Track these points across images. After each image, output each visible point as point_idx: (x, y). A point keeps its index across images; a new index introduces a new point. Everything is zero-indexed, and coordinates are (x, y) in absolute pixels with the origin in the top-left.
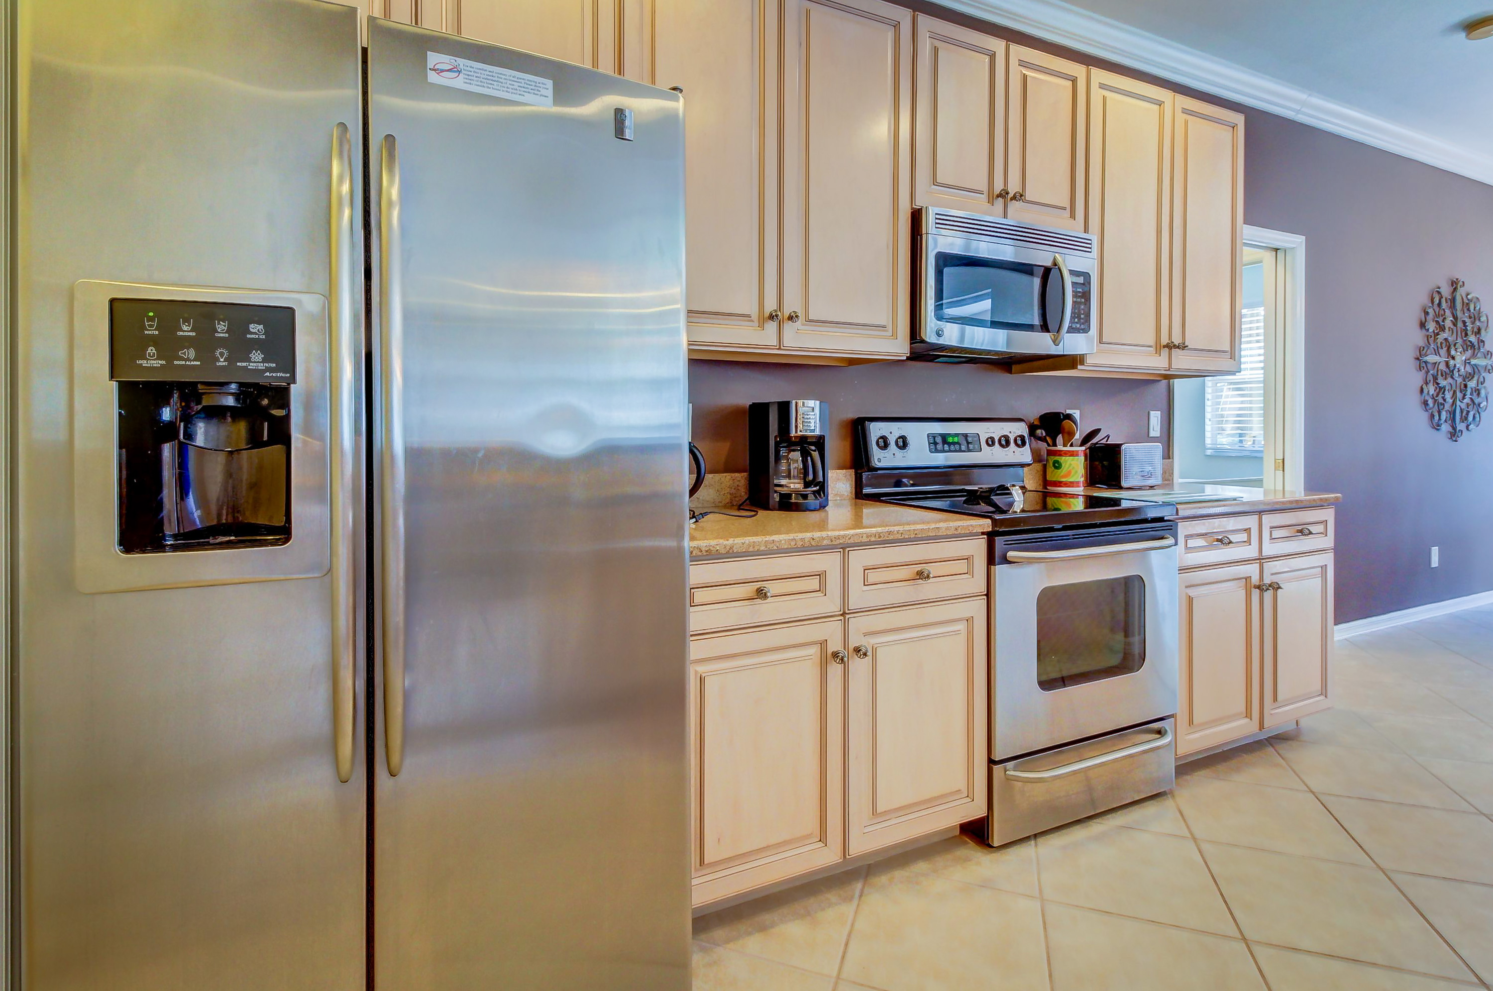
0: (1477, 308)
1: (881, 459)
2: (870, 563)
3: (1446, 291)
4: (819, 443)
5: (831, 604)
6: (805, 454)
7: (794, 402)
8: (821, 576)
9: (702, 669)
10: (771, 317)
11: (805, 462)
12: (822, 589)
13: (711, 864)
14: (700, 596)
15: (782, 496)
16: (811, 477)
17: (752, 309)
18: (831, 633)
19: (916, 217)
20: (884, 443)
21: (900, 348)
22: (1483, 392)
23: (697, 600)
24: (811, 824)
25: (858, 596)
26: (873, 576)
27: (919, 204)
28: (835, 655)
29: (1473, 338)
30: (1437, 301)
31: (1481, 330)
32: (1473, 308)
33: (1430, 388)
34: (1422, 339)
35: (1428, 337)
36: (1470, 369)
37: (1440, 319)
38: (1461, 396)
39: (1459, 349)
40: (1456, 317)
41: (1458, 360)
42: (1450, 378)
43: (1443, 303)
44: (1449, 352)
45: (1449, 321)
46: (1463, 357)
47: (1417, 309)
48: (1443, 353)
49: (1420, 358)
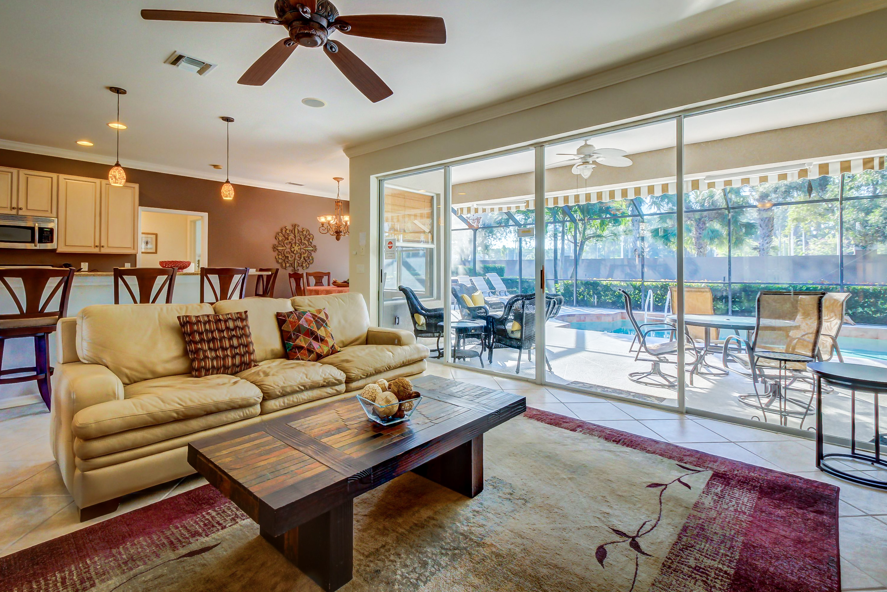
0: (308, 233)
3: (289, 227)
22: (310, 258)
29: (306, 242)
30: (284, 231)
31: (309, 239)
32: (305, 233)
33: (280, 257)
34: (276, 242)
35: (279, 242)
36: (304, 251)
37: (286, 236)
38: (298, 259)
39: (297, 245)
40: (295, 236)
41: (296, 248)
42: (292, 254)
43: (288, 232)
44: (292, 245)
45: (291, 236)
46: (299, 247)
47: (274, 235)
48: (288, 246)
49: (275, 248)
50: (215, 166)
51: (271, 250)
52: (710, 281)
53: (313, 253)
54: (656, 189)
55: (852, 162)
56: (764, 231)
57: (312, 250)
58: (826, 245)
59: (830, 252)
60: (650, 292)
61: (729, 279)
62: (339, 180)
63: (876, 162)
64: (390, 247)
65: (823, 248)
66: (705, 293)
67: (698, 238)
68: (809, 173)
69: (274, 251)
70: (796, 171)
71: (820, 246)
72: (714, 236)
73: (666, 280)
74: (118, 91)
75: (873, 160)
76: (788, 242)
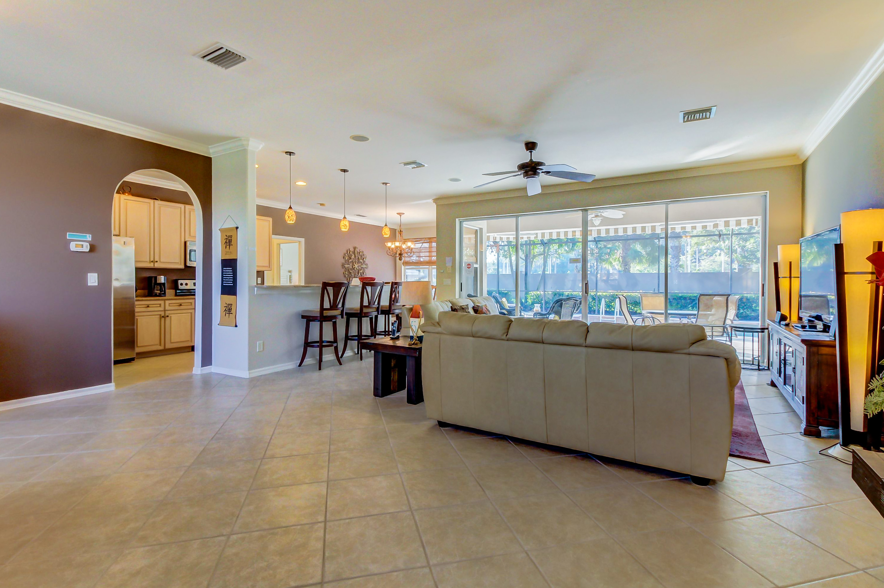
0: (363, 254)
1: (180, 287)
2: (170, 303)
3: (352, 249)
4: (164, 284)
5: (162, 309)
6: (161, 287)
7: (158, 276)
8: (160, 304)
9: (137, 317)
10: (152, 262)
11: (160, 288)
12: (160, 306)
13: (138, 347)
14: (137, 306)
15: (155, 294)
16: (161, 290)
17: (148, 260)
18: (162, 314)
19: (185, 243)
20: (182, 284)
21: (182, 267)
22: (365, 274)
23: (136, 307)
24: (158, 342)
25: (167, 307)
26: (170, 305)
27: (186, 240)
28: (163, 317)
29: (361, 261)
30: (348, 253)
31: (364, 258)
32: (361, 253)
33: (346, 273)
34: (343, 261)
35: (346, 261)
36: (360, 268)
37: (350, 257)
38: (357, 274)
39: (357, 263)
40: (355, 256)
41: (356, 266)
42: (353, 270)
43: (351, 253)
44: (353, 264)
45: (353, 257)
46: (358, 265)
47: (342, 255)
48: (351, 264)
49: (343, 266)
50: (321, 204)
51: (340, 267)
52: (644, 292)
53: (366, 269)
54: (628, 229)
55: (742, 220)
56: (674, 252)
57: (366, 267)
58: (714, 262)
59: (717, 268)
60: (603, 300)
61: (658, 290)
62: (401, 214)
63: (754, 221)
64: (469, 268)
65: (712, 265)
66: (661, 298)
67: (624, 258)
68: (719, 226)
69: (343, 268)
70: (712, 224)
71: (709, 263)
72: (637, 256)
73: (614, 291)
74: (345, 171)
75: (752, 221)
76: (685, 260)
